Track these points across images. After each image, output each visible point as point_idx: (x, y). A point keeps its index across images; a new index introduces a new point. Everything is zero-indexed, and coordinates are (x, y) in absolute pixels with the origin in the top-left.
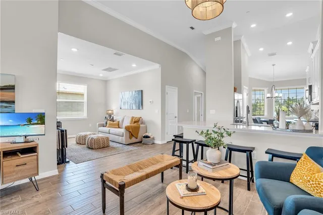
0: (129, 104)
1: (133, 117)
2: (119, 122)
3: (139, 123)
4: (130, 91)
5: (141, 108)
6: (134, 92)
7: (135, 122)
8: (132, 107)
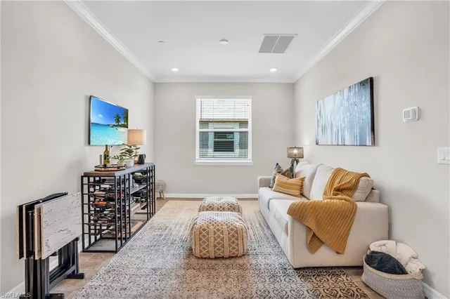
0: (335, 129)
1: (338, 171)
2: (303, 180)
3: (358, 194)
4: (335, 94)
5: (369, 142)
6: (346, 91)
7: (339, 190)
8: (343, 139)
